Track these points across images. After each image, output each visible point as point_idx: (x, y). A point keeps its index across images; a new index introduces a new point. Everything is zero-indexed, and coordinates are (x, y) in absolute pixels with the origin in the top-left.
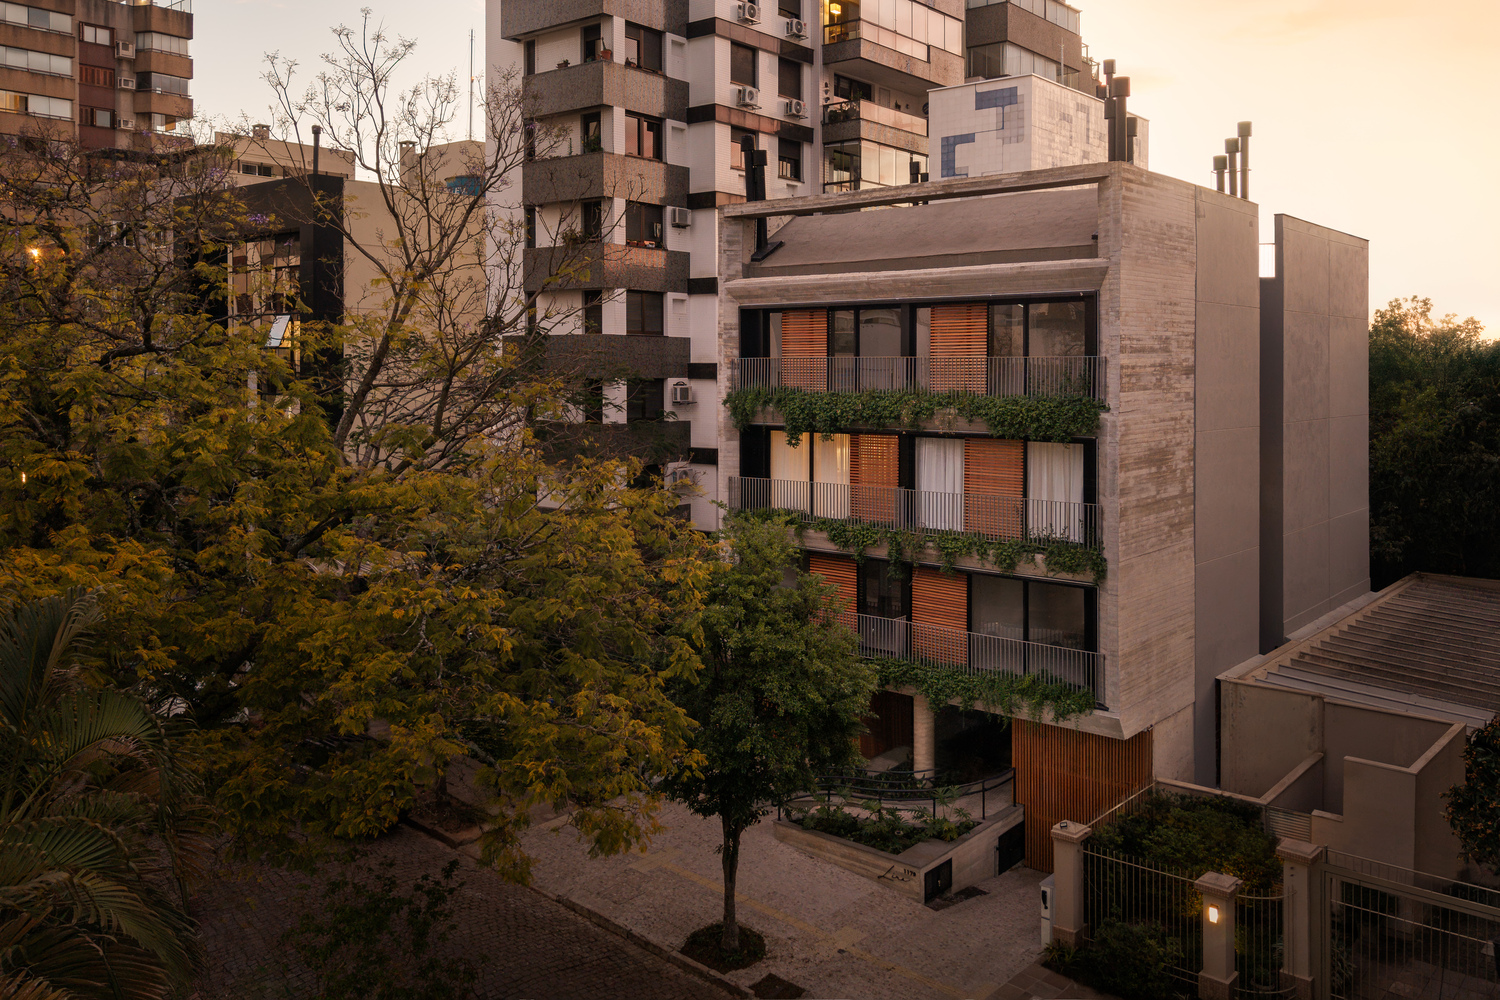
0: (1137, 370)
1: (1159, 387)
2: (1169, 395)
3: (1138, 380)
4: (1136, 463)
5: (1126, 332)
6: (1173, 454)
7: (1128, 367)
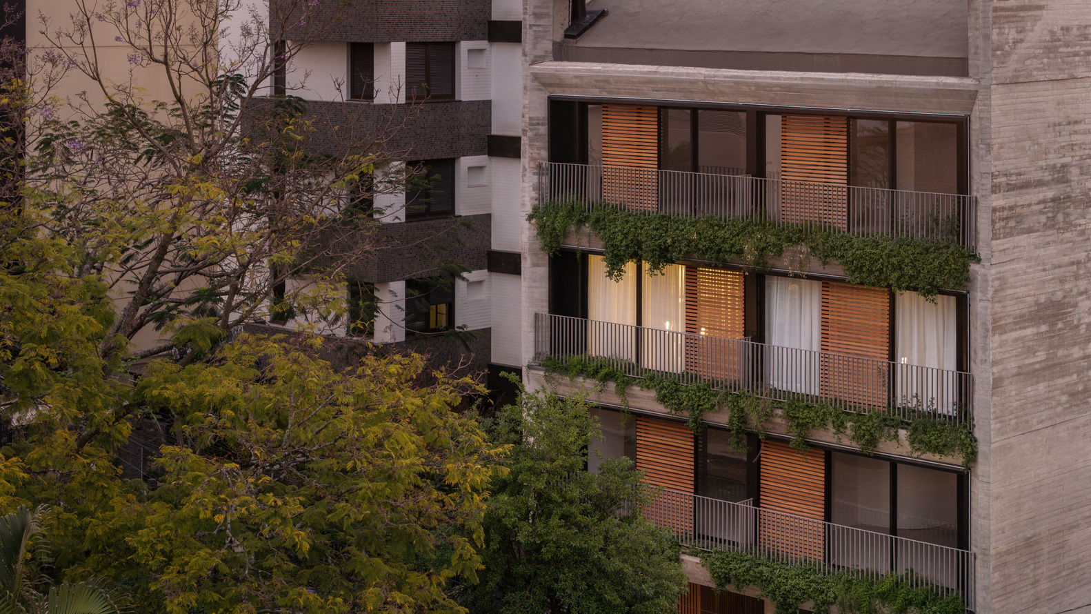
0: (1018, 210)
1: (1053, 227)
2: (1068, 235)
3: (1019, 222)
4: (1016, 323)
5: (1001, 168)
6: (1075, 305)
7: (1003, 209)
